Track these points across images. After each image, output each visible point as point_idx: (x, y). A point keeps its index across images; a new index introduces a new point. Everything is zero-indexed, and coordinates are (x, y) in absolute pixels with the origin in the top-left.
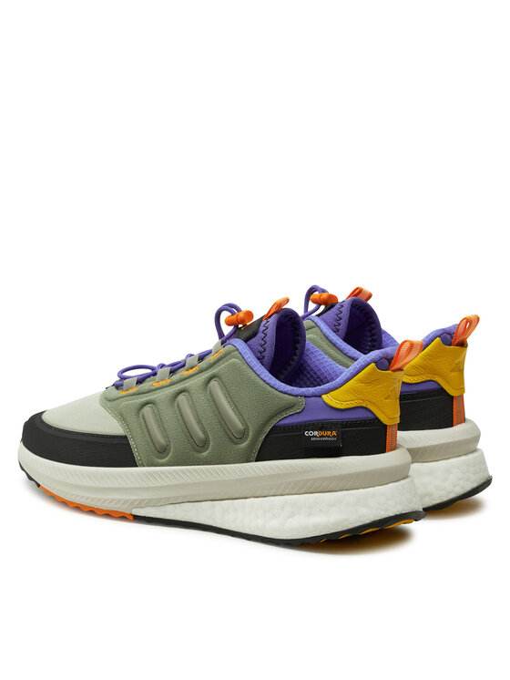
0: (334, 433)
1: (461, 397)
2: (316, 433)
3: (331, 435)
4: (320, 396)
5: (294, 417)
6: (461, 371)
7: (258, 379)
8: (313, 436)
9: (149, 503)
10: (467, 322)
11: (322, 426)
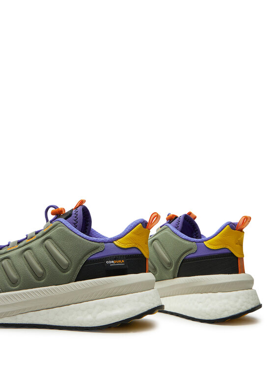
0: (123, 261)
1: (242, 259)
2: (113, 262)
3: (121, 263)
4: (112, 242)
5: (99, 254)
6: (241, 245)
7: (76, 235)
8: (111, 263)
9: (5, 315)
10: (245, 218)
11: (115, 258)
